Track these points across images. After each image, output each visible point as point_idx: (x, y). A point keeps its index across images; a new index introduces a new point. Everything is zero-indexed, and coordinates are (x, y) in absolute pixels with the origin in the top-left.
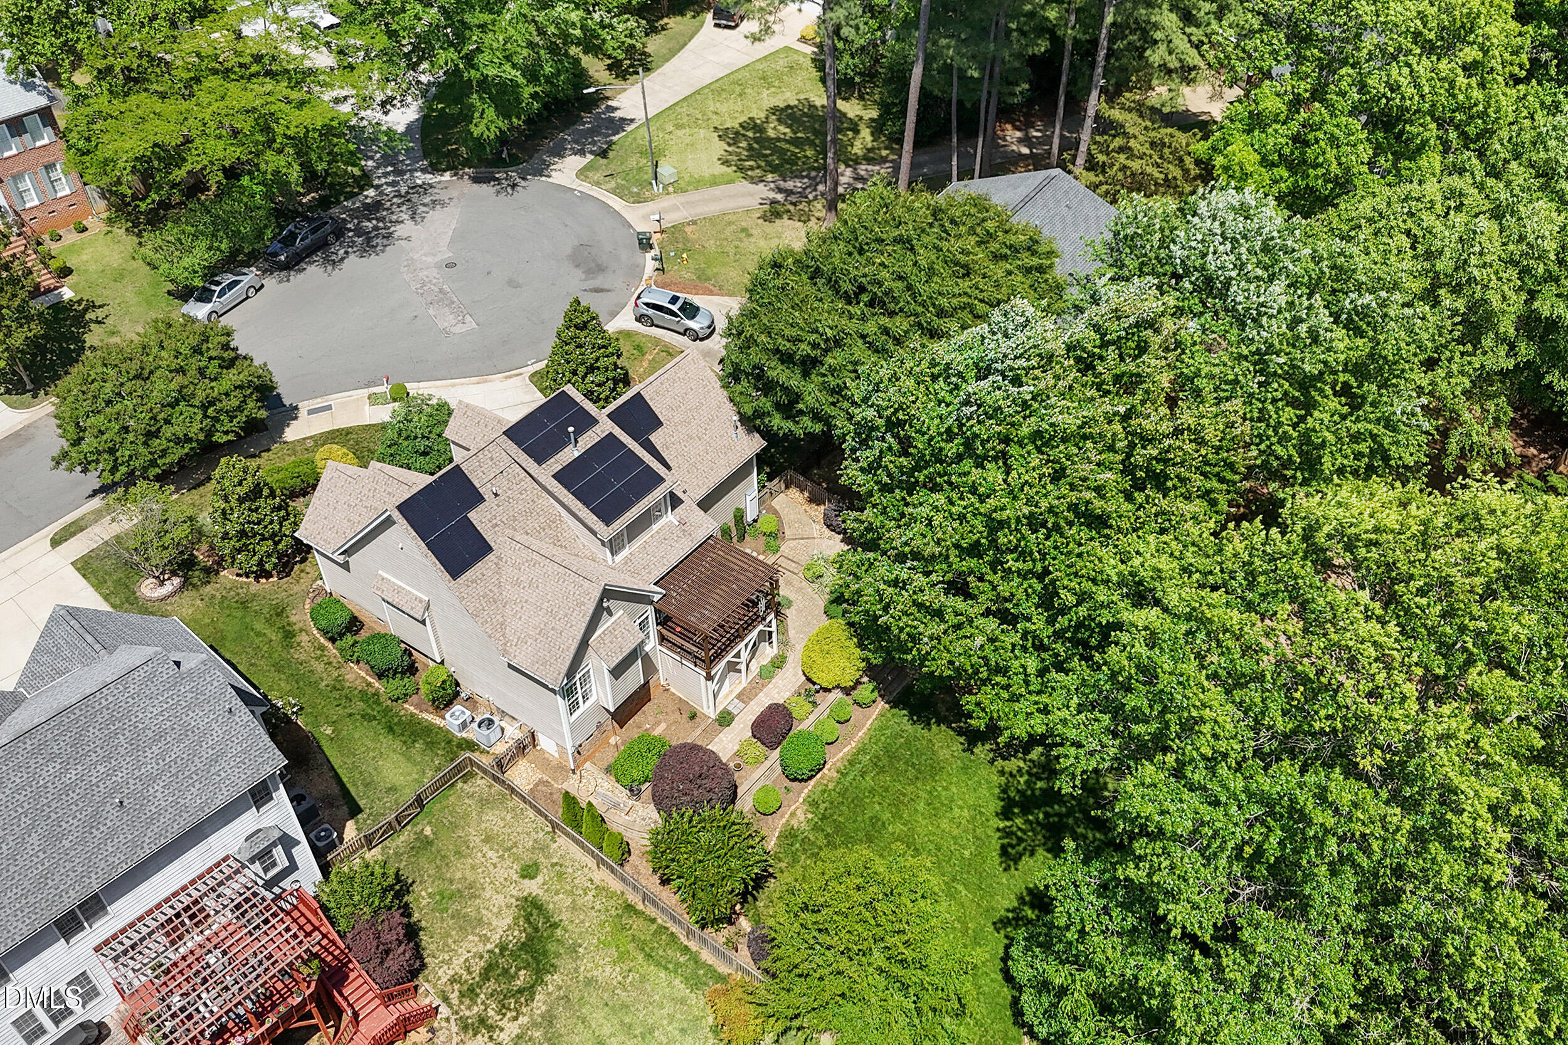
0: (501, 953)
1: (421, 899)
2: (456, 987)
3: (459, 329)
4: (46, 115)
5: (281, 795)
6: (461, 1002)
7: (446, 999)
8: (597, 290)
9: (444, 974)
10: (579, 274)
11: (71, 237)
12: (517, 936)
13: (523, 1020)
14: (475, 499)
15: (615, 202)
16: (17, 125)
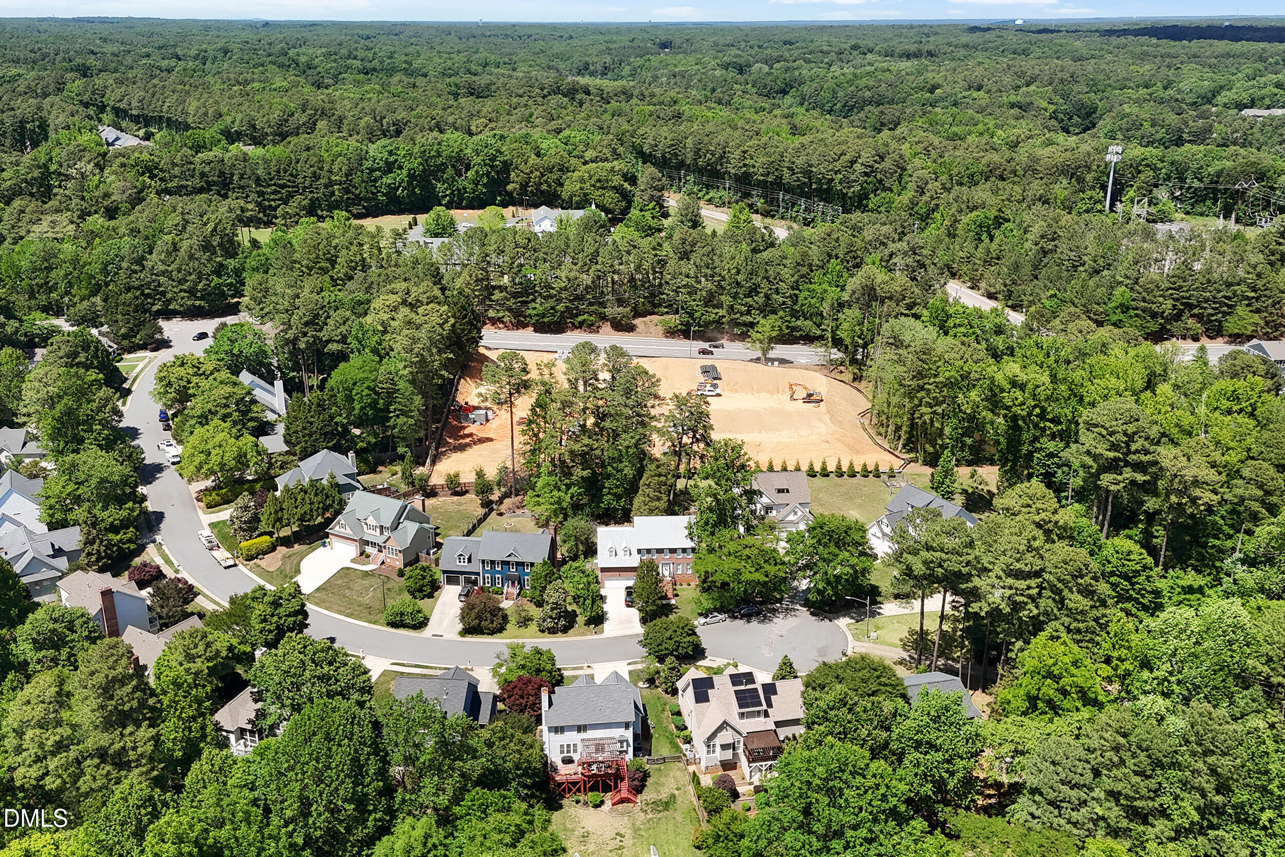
0: (660, 801)
1: (650, 781)
2: (646, 801)
3: (767, 654)
4: (693, 550)
5: (631, 729)
6: (644, 805)
7: (642, 802)
8: (817, 661)
9: (645, 797)
11: (685, 586)
12: (666, 800)
13: (654, 816)
14: (713, 687)
15: (850, 638)
16: (684, 550)
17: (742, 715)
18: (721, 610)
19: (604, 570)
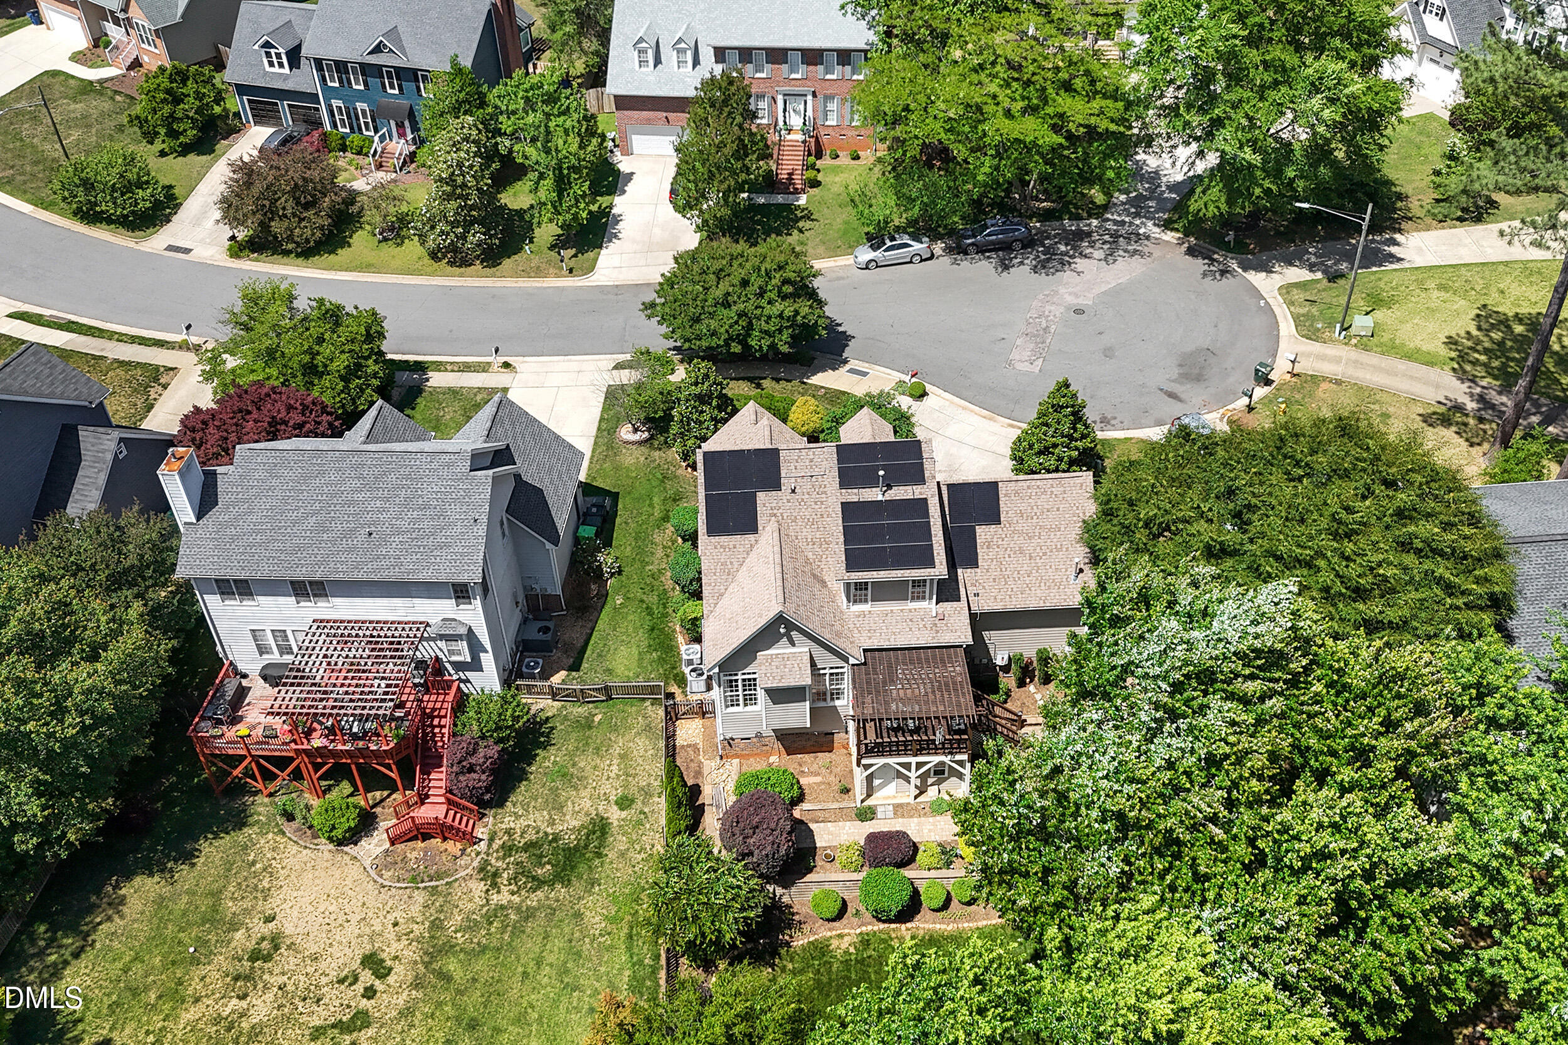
0: (551, 842)
1: (547, 760)
2: (506, 838)
3: (1024, 367)
4: (871, 54)
5: (478, 605)
6: (497, 851)
7: (491, 840)
8: (1172, 395)
9: (508, 822)
10: (1175, 372)
11: (844, 160)
12: (571, 839)
13: (516, 899)
14: (774, 484)
15: (1287, 327)
16: (845, 56)
17: (857, 592)
18: (920, 228)
19: (624, 103)
